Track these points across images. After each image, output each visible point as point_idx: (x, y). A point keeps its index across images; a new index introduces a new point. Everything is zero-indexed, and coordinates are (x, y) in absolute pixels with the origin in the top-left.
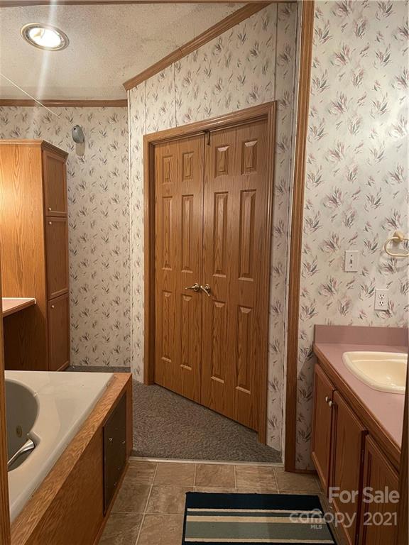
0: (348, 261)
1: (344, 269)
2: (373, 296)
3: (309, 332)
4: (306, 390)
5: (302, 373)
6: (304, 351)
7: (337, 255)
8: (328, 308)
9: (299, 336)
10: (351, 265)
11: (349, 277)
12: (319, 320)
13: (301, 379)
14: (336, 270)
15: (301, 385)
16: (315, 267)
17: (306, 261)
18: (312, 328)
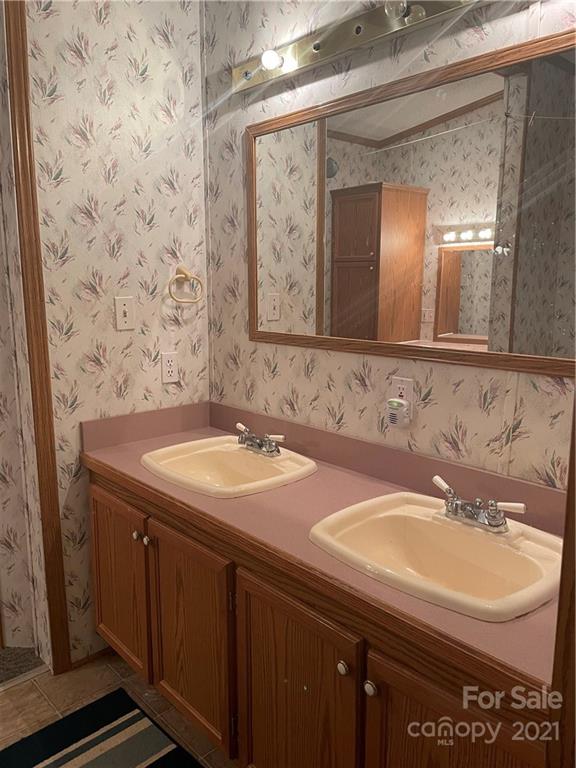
0: (120, 315)
1: (115, 326)
2: (159, 364)
3: (73, 437)
4: (76, 531)
5: (67, 508)
6: (67, 469)
7: (102, 305)
8: (98, 392)
9: (57, 447)
10: (125, 319)
11: (124, 338)
12: (86, 414)
13: (67, 518)
14: (104, 330)
15: (68, 527)
16: (71, 327)
17: (54, 317)
18: (76, 431)
